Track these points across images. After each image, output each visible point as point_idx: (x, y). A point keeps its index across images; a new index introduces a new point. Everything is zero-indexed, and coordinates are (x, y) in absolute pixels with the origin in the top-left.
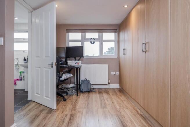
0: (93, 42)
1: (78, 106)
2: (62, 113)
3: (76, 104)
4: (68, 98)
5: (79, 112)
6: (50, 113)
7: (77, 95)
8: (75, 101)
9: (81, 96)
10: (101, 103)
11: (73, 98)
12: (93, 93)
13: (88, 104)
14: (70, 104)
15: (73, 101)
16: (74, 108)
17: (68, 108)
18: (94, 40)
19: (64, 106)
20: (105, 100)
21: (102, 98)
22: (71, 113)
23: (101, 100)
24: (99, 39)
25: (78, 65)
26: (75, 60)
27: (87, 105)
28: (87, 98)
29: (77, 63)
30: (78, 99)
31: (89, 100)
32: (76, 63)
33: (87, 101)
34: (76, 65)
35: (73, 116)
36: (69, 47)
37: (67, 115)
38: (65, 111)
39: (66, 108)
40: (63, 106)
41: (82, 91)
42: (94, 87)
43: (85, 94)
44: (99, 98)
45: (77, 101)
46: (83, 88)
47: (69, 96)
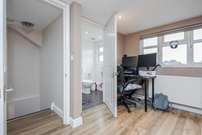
0: (174, 46)
1: (139, 123)
2: (120, 123)
3: (138, 120)
4: (135, 110)
5: (136, 130)
6: (110, 120)
7: (146, 111)
8: (140, 116)
9: (151, 112)
10: (174, 131)
11: (139, 112)
12: (171, 114)
13: (152, 126)
14: (132, 118)
15: (138, 115)
16: (134, 123)
17: (127, 121)
18: (176, 43)
19: (126, 117)
20: (184, 131)
21: (181, 126)
22: (127, 128)
23: (177, 129)
24: (187, 41)
25: (150, 76)
26: (148, 70)
27: (150, 126)
28: (157, 118)
29: (149, 73)
30: (144, 115)
31: (158, 121)
32: (147, 74)
33: (154, 122)
34: (148, 75)
35: (126, 132)
36: (143, 55)
37: (122, 127)
38: (123, 123)
39: (125, 120)
40: (124, 117)
41: (154, 108)
42: (175, 106)
43: (158, 112)
44: (174, 124)
45: (142, 117)
46: (157, 104)
47: (137, 108)
